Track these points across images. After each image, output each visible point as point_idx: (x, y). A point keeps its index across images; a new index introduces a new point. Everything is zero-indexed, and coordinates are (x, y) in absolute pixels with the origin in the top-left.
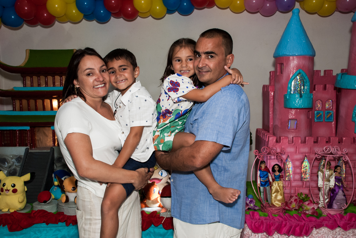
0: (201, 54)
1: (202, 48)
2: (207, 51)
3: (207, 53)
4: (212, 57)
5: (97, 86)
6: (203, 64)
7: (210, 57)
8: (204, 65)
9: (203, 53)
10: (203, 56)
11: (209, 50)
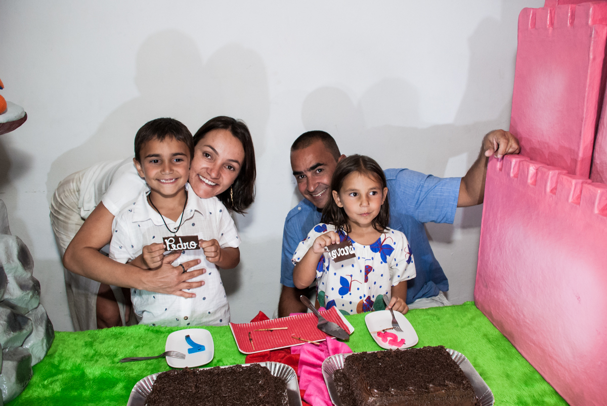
0: (305, 173)
1: (303, 164)
2: (311, 165)
3: (313, 168)
4: (321, 170)
5: (203, 177)
6: (314, 185)
7: (318, 172)
8: (317, 186)
9: (308, 171)
10: (309, 174)
11: (313, 164)
